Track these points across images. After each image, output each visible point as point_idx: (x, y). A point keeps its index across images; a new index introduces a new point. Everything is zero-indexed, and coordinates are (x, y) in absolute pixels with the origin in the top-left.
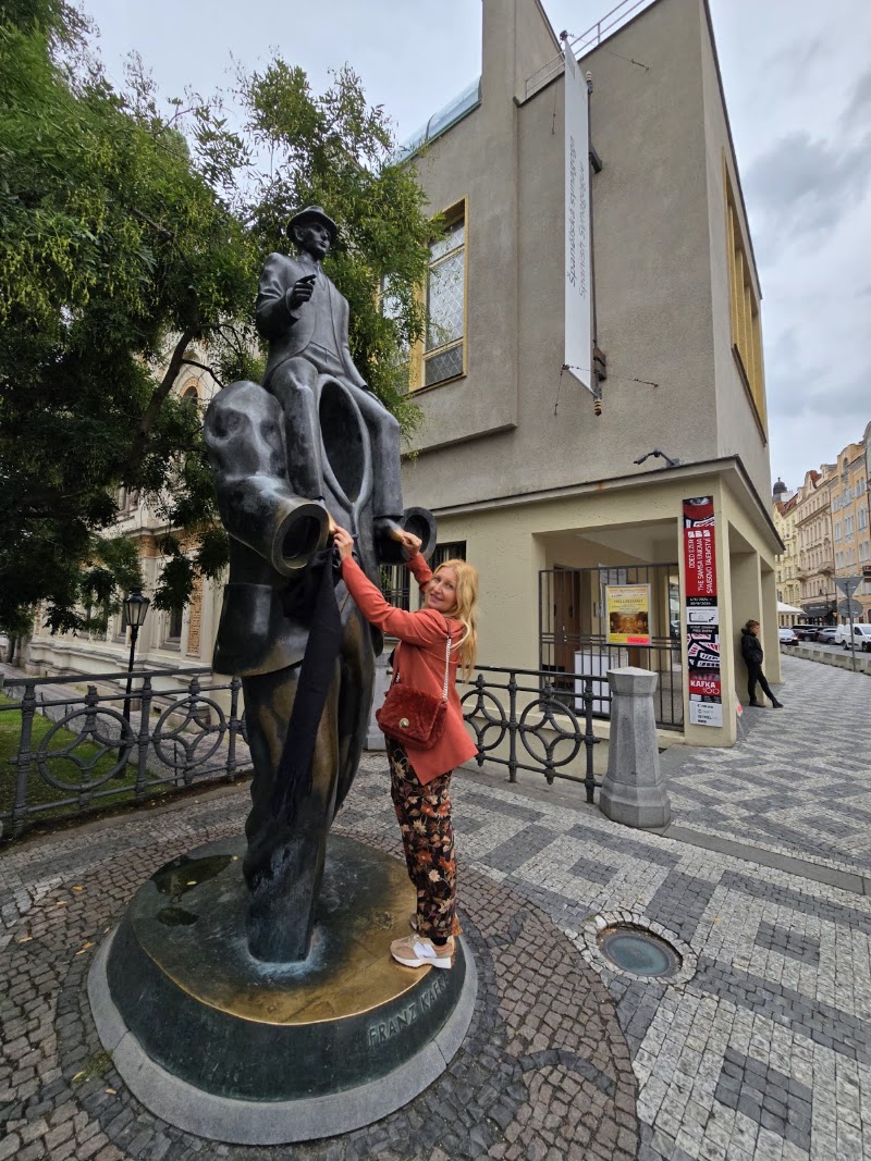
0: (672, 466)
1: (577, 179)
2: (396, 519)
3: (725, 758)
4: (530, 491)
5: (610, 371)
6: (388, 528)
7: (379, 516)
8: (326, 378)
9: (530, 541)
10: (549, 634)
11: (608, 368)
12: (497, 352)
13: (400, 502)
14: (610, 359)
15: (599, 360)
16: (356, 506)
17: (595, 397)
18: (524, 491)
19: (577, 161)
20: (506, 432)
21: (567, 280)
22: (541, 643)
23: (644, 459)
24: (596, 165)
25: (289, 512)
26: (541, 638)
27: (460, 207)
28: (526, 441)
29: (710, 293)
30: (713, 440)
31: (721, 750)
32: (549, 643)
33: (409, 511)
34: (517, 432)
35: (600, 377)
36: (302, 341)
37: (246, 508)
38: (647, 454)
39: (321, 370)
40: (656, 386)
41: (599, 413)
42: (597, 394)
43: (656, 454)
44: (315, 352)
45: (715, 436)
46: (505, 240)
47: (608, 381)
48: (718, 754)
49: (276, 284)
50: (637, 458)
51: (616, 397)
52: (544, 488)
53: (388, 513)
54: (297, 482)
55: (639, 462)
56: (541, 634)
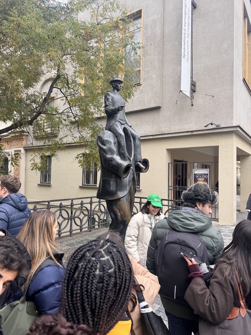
0: (218, 128)
1: (187, 16)
2: (140, 162)
3: (231, 229)
4: (166, 133)
5: (197, 89)
6: (139, 164)
7: (136, 162)
8: (123, 126)
9: (165, 151)
10: (172, 186)
11: (196, 87)
12: (154, 76)
13: (141, 158)
14: (197, 84)
15: (193, 85)
16: (132, 159)
17: (191, 99)
18: (164, 133)
19: (187, 8)
20: (157, 108)
21: (182, 57)
22: (169, 190)
23: (207, 126)
24: (194, 6)
25: (125, 166)
26: (169, 188)
27: (140, 12)
28: (165, 113)
29: (233, 64)
30: (232, 118)
31: (230, 227)
32: (172, 190)
33: (143, 160)
34: (162, 109)
35: (193, 91)
36: (117, 117)
37: (113, 163)
38: (208, 124)
39: (122, 124)
40: (213, 96)
41: (192, 105)
42: (192, 97)
43: (212, 124)
44: (120, 119)
45: (233, 117)
46: (158, 31)
47: (196, 92)
48: (229, 228)
49: (111, 102)
50: (205, 125)
51: (199, 99)
52: (171, 133)
53: (138, 161)
54: (121, 156)
55: (206, 127)
56: (169, 186)
